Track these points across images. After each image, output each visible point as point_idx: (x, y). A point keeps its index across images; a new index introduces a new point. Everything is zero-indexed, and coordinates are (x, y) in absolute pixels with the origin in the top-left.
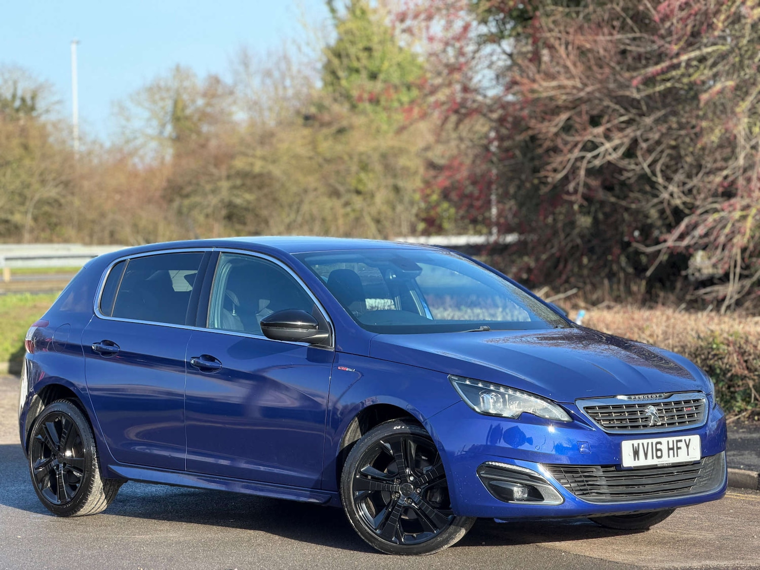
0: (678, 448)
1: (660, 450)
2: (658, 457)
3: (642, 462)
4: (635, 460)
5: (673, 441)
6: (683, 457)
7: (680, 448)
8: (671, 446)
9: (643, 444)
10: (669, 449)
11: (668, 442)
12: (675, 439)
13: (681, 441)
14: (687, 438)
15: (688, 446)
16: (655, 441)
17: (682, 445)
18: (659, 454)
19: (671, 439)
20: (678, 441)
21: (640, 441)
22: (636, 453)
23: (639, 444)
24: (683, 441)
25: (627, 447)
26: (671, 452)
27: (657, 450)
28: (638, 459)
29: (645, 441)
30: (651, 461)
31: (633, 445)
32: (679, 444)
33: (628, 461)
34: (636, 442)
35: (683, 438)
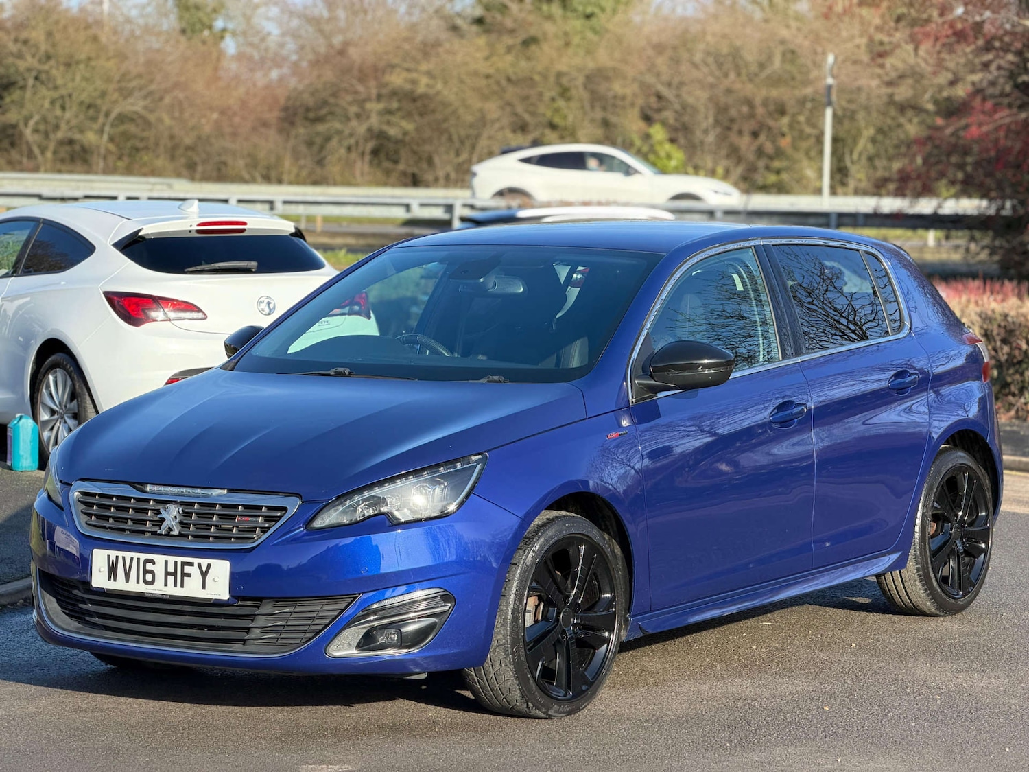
0: (184, 575)
1: (152, 572)
2: (146, 582)
3: (120, 585)
4: (109, 579)
5: (176, 563)
6: (192, 589)
7: (189, 575)
8: (171, 569)
9: (124, 558)
10: (167, 573)
11: (166, 562)
12: (180, 559)
13: (191, 564)
14: (204, 562)
15: (204, 575)
16: (143, 556)
17: (193, 570)
18: (149, 577)
19: (171, 559)
20: (184, 564)
21: (121, 554)
22: (112, 570)
23: (117, 557)
24: (196, 565)
25: (100, 558)
26: (170, 579)
27: (146, 571)
28: (115, 580)
29: (128, 555)
30: (133, 586)
31: (109, 557)
32: (187, 569)
33: (99, 579)
34: (113, 554)
35: (196, 561)
